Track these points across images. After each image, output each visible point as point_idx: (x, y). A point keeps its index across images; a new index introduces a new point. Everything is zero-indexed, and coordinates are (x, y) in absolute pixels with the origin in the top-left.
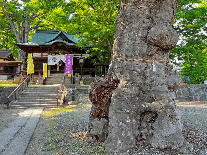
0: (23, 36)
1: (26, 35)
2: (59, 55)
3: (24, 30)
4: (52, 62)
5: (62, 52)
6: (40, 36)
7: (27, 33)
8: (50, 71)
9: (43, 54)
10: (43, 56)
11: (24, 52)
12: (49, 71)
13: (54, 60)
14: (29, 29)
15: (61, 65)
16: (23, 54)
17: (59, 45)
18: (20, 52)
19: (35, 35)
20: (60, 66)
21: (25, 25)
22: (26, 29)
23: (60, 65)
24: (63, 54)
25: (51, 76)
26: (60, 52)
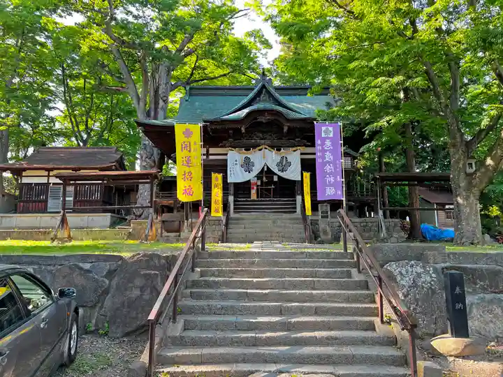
0: (153, 106)
1: (161, 103)
2: (260, 150)
3: (156, 91)
4: (239, 172)
5: (269, 142)
6: (198, 102)
7: (165, 98)
8: (235, 201)
9: (210, 152)
10: (211, 157)
11: (155, 150)
12: (231, 199)
13: (247, 165)
14: (169, 86)
15: (262, 182)
16: (152, 155)
17: (262, 119)
18: (145, 148)
19: (186, 101)
20: (258, 186)
21: (160, 77)
22: (161, 87)
23: (259, 183)
24: (272, 147)
25: (237, 215)
26: (263, 141)
